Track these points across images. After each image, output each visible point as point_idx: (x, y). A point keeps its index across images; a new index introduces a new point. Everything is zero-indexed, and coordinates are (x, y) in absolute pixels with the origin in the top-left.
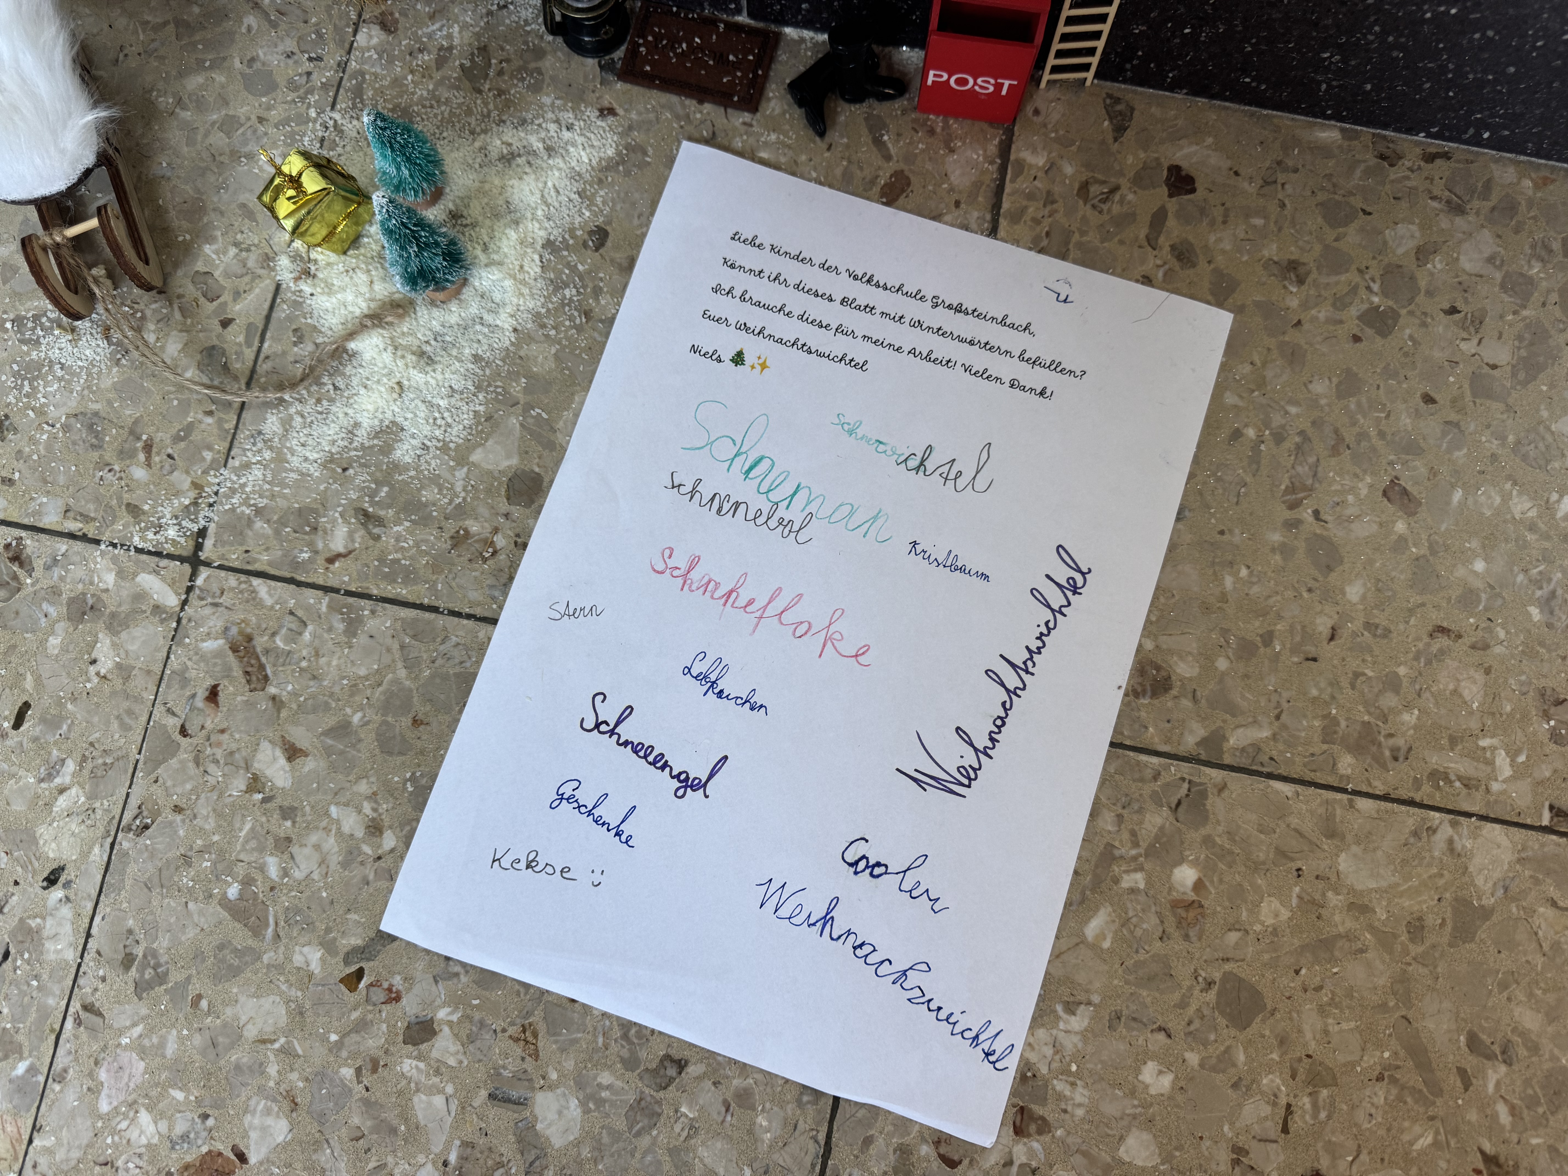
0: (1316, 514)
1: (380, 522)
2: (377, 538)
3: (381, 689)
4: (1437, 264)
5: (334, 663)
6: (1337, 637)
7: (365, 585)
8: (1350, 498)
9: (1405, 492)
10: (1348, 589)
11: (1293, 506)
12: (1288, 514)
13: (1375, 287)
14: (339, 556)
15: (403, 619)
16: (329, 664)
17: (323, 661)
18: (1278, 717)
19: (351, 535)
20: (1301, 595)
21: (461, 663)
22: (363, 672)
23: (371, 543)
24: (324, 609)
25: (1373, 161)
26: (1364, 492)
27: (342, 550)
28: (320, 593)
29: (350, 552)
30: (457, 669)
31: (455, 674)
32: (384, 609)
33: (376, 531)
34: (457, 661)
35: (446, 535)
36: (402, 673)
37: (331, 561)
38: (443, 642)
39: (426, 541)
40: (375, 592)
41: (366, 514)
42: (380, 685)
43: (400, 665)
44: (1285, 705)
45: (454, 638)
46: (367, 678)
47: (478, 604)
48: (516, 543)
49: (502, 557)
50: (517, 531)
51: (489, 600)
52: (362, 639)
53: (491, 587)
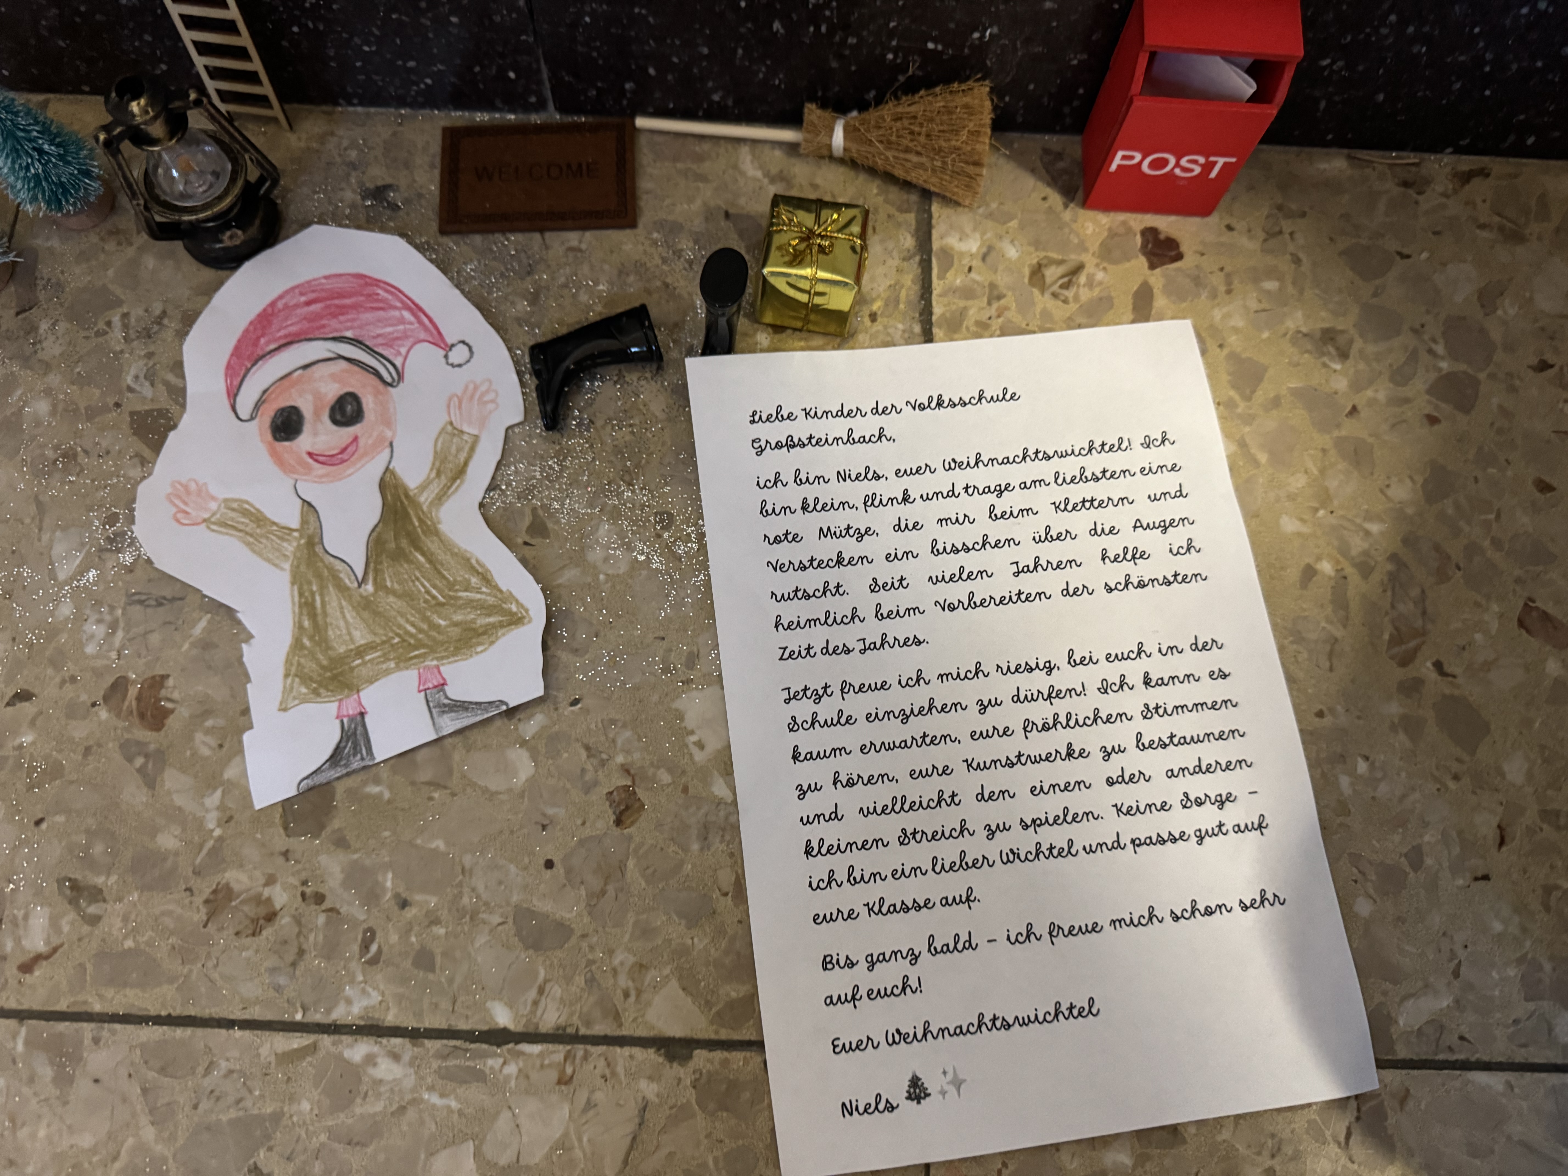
0: (1438, 666)
1: (97, 895)
2: (94, 920)
3: (118, 1165)
4: (1509, 309)
5: (42, 1133)
6: (1507, 839)
7: (80, 998)
8: (1478, 636)
9: (1545, 616)
10: (1506, 767)
11: (1405, 661)
12: (1400, 673)
13: (1440, 349)
14: (38, 958)
15: (143, 1047)
16: (33, 1136)
17: (23, 1133)
18: (1456, 974)
19: (54, 922)
20: (1447, 788)
21: (239, 1101)
22: (86, 1141)
23: (86, 929)
24: (20, 1047)
25: (1397, 190)
26: (1495, 626)
27: (41, 946)
28: (12, 1023)
29: (55, 950)
30: (233, 1114)
31: (232, 1122)
32: (113, 1033)
33: (92, 910)
34: (231, 1099)
35: (199, 900)
36: (149, 1133)
37: (26, 968)
38: (208, 1071)
39: (169, 913)
40: (97, 1008)
41: (75, 886)
42: (115, 1158)
43: (144, 1120)
44: (1462, 954)
45: (224, 1064)
46: (94, 1150)
47: (257, 1001)
48: (303, 895)
49: (285, 920)
50: (304, 875)
51: (272, 993)
52: (83, 1087)
53: (273, 970)
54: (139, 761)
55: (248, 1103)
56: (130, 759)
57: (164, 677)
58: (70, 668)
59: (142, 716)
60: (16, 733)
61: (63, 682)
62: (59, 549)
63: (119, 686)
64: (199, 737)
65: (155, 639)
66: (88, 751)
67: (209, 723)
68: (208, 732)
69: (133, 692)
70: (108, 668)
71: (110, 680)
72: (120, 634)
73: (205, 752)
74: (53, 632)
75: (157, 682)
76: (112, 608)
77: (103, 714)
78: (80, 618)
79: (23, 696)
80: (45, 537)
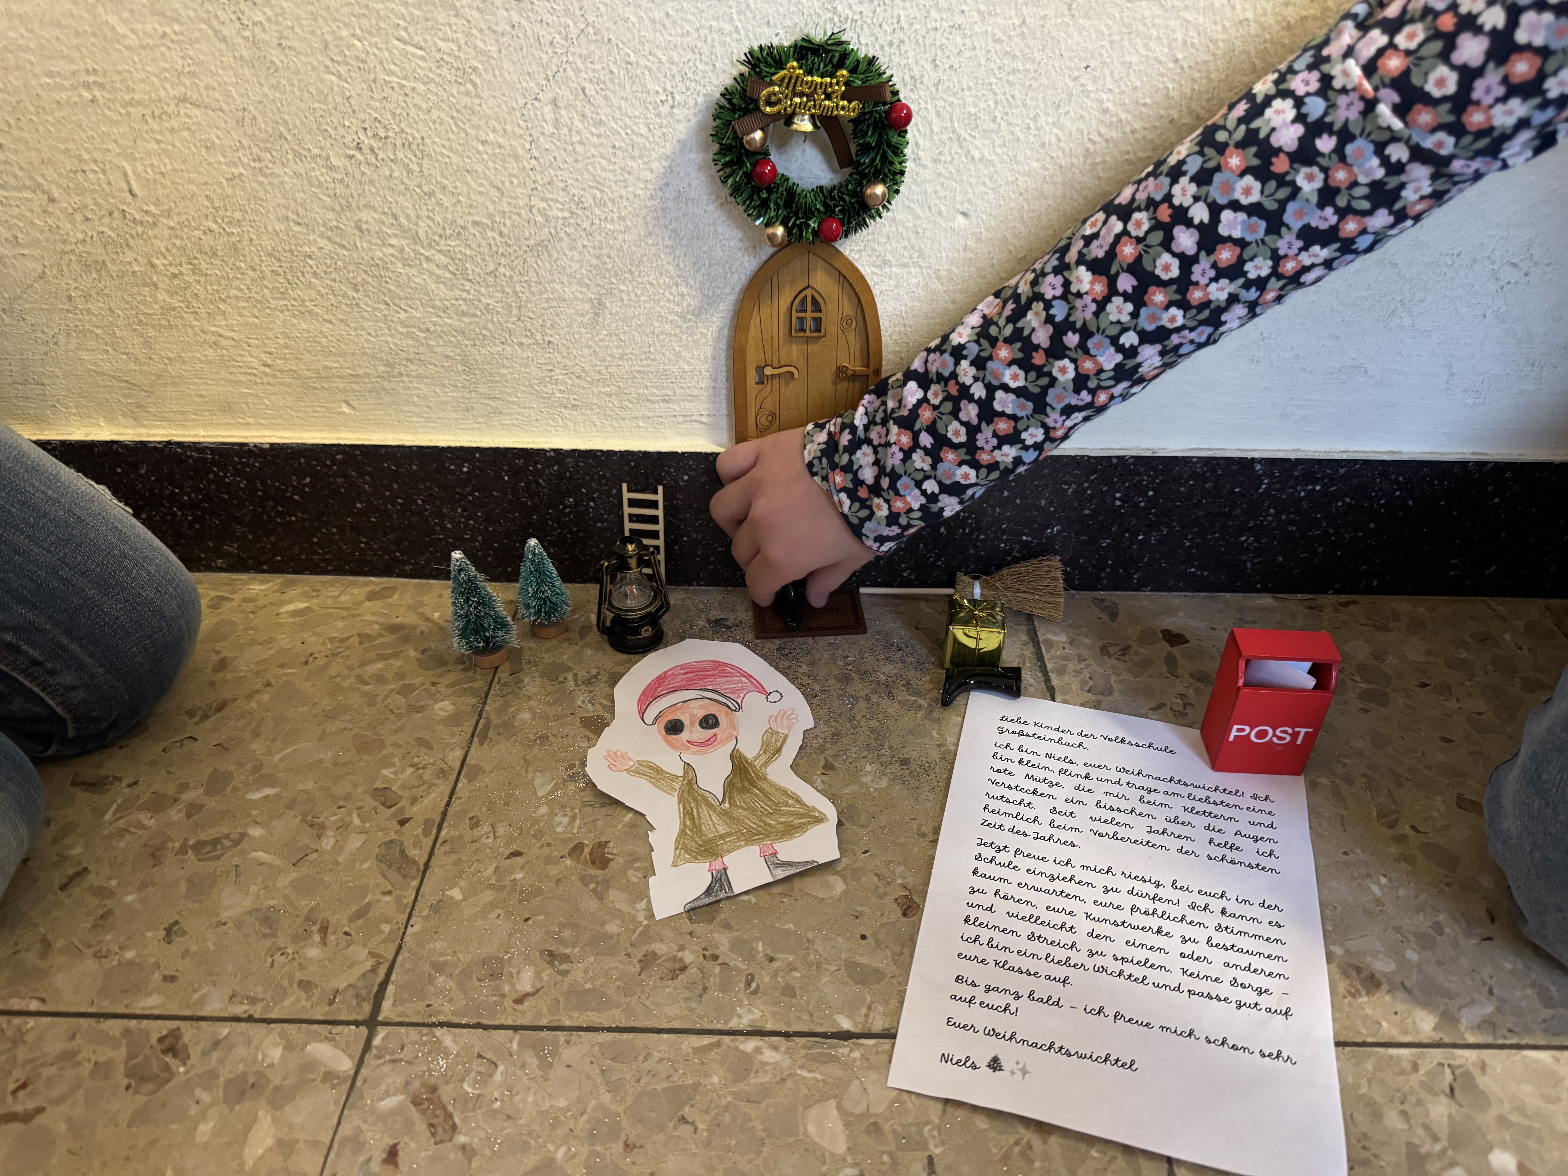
0: (1413, 828)
1: (566, 959)
2: (565, 973)
3: (585, 1117)
4: (1392, 660)
5: (530, 1099)
6: (1495, 917)
7: (556, 1018)
8: (1434, 813)
9: (1474, 802)
10: (1479, 878)
11: (1392, 826)
12: (1391, 832)
14: (527, 995)
15: (600, 1044)
16: (524, 1101)
17: (517, 1099)
18: (1491, 992)
19: (538, 975)
20: (1444, 891)
21: (668, 1077)
22: (562, 1103)
23: (559, 978)
24: (515, 1046)
25: (1307, 611)
26: (1443, 808)
27: (529, 989)
28: (510, 1032)
29: (538, 991)
30: (665, 1085)
31: (664, 1090)
32: (580, 1037)
33: (564, 967)
34: (663, 1076)
35: (635, 961)
36: (606, 1098)
37: (519, 1001)
38: (646, 1059)
39: (615, 968)
40: (568, 1023)
41: (551, 954)
42: (582, 1114)
43: (603, 1089)
44: (1490, 982)
45: (656, 1054)
46: (568, 1109)
47: (676, 1018)
48: (704, 956)
49: (693, 970)
50: (704, 945)
51: (686, 1012)
52: (559, 1070)
53: (687, 999)
54: (592, 886)
55: (675, 1078)
56: (586, 885)
57: (607, 843)
58: (546, 839)
59: (593, 862)
60: (511, 873)
61: (542, 846)
62: (538, 782)
63: (578, 848)
64: (630, 872)
65: (600, 823)
66: (558, 881)
67: (637, 865)
68: (636, 869)
69: (587, 850)
70: (571, 839)
71: (572, 845)
72: (578, 821)
73: (636, 880)
74: (536, 821)
75: (603, 845)
76: (572, 809)
77: (568, 862)
78: (552, 814)
79: (516, 854)
80: (530, 776)
